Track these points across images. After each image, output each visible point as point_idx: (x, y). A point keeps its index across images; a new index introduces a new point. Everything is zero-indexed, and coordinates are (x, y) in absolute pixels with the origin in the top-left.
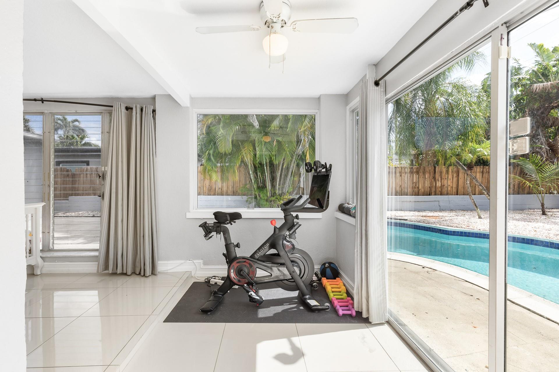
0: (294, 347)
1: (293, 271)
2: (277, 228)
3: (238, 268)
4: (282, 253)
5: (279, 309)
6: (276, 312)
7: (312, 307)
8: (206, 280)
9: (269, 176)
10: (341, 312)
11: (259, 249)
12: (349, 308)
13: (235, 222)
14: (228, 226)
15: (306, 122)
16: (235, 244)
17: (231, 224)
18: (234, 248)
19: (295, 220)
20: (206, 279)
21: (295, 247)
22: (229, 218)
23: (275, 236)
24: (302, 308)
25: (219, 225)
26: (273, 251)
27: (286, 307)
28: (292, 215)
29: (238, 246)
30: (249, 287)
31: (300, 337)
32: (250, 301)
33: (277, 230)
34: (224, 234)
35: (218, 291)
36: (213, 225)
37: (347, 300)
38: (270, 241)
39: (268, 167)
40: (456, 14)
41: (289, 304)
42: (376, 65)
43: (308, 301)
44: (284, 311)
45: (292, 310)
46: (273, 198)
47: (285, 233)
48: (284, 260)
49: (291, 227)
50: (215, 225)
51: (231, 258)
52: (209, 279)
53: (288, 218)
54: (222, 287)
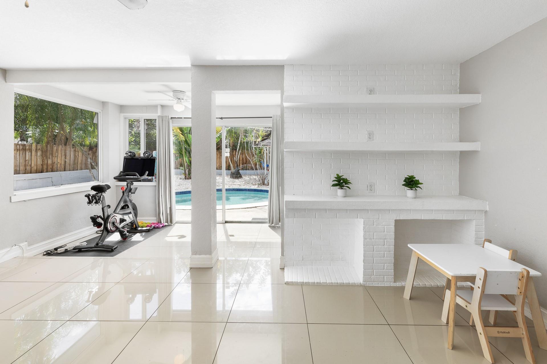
1: (134, 215)
4: (130, 206)
11: (118, 206)
12: (160, 224)
18: (107, 209)
33: (125, 193)
38: (123, 200)
42: (162, 106)
47: (128, 194)
48: (130, 210)
49: (130, 190)
50: (99, 195)
51: (106, 216)
52: (49, 252)
53: (129, 185)
54: (102, 238)
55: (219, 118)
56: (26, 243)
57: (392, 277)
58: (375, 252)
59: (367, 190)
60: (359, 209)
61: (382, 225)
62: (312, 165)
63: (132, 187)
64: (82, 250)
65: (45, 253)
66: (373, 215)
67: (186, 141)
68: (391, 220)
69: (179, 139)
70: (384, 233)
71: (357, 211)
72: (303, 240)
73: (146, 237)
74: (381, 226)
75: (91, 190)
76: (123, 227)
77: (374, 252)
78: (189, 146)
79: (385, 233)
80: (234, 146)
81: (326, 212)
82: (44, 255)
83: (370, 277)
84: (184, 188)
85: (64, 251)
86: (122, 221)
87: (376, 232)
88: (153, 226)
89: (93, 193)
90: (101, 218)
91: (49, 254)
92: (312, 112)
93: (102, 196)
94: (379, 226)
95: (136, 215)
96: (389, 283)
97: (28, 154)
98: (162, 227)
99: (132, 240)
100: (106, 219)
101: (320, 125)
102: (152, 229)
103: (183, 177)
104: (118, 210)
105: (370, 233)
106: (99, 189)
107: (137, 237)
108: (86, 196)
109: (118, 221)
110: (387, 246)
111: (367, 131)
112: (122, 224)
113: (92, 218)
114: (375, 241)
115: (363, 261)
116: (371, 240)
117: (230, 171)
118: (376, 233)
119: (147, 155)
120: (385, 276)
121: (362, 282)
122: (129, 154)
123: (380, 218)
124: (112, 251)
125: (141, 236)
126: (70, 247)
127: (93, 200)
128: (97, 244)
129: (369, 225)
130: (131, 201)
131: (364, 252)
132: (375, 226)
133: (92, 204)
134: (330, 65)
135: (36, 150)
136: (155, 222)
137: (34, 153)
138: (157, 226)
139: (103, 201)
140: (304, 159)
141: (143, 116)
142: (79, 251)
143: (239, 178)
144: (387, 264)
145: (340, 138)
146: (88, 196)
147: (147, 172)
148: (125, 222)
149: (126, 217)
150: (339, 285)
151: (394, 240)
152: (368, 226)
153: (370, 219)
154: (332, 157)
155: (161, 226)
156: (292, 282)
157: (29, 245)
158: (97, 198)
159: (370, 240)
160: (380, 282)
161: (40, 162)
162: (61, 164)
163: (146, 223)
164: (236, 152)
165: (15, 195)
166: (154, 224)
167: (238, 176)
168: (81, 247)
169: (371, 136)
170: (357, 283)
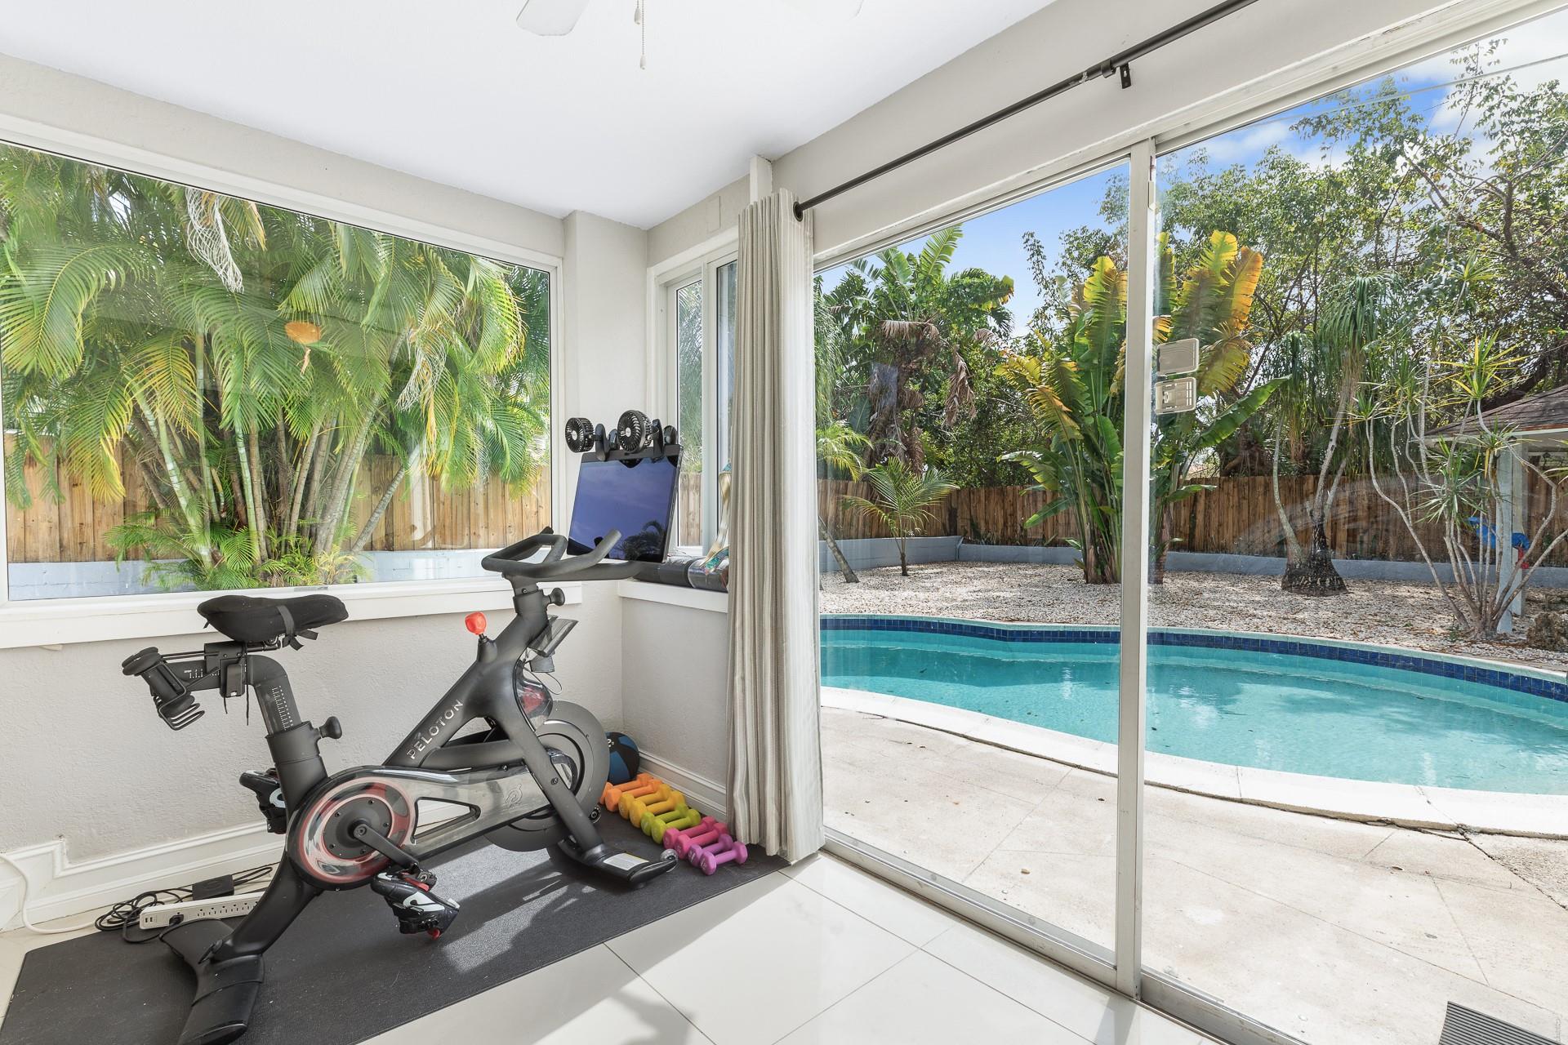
0: (646, 1012)
1: (553, 780)
2: (492, 642)
3: (339, 818)
4: (513, 726)
5: (519, 919)
6: (513, 933)
7: (630, 877)
8: (105, 924)
9: (257, 480)
10: (713, 862)
11: (424, 726)
12: (725, 843)
13: (314, 636)
14: (282, 656)
15: (437, 303)
16: (318, 723)
17: (297, 646)
18: (312, 741)
19: (552, 610)
20: (103, 918)
21: (554, 698)
22: (288, 619)
23: (486, 671)
24: (588, 889)
25: (233, 653)
26: (479, 725)
27: (536, 905)
28: (542, 591)
29: (331, 729)
30: (400, 877)
31: (644, 975)
32: (404, 929)
33: (491, 653)
34: (260, 693)
35: (234, 941)
36: (202, 658)
37: (703, 825)
38: (466, 693)
39: (255, 450)
40: (1077, 79)
41: (543, 894)
42: (777, 162)
43: (607, 861)
44: (538, 919)
45: (565, 905)
46: (277, 565)
56: (56, 847)
80: (1306, 455)
84: (1064, 615)
103: (1080, 573)
117: (1284, 561)
143: (1330, 592)
164: (1317, 479)
167: (1323, 582)
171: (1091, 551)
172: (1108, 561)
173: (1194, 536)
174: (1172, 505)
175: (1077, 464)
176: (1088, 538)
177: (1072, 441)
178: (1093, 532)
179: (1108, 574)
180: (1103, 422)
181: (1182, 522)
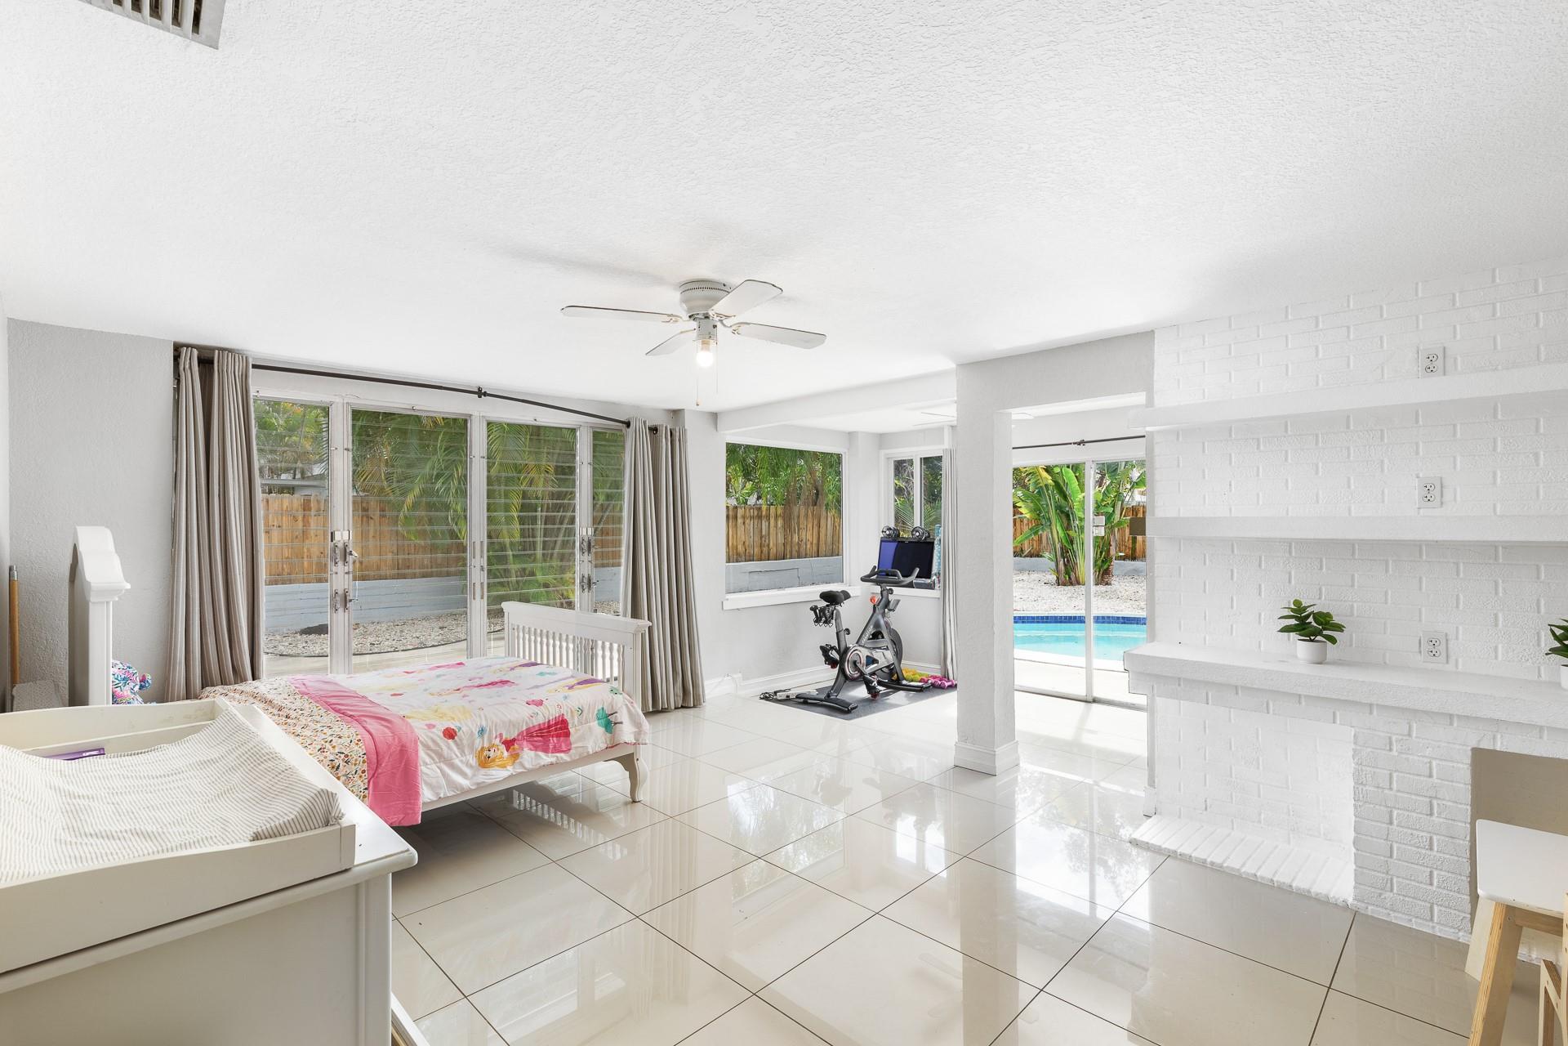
2: (876, 606)
23: (876, 615)
29: (848, 632)
33: (877, 609)
34: (836, 620)
47: (882, 611)
48: (886, 641)
49: (888, 602)
50: (831, 608)
51: (842, 650)
52: (767, 695)
53: (885, 593)
54: (837, 687)
55: (1074, 443)
56: (740, 675)
57: (1464, 915)
58: (1394, 827)
59: (1420, 652)
60: (1334, 697)
61: (1423, 757)
62: (1230, 573)
63: (891, 597)
64: (809, 701)
65: (762, 696)
66: (1390, 723)
67: (1057, 485)
68: (1458, 747)
69: (1040, 481)
70: (1430, 780)
71: (1336, 705)
72: (1205, 759)
73: (912, 700)
74: (1416, 758)
75: (819, 598)
76: (873, 674)
77: (1391, 827)
78: (1065, 497)
79: (1435, 780)
81: (1237, 693)
82: (761, 699)
83: (1380, 895)
84: (1046, 607)
85: (785, 698)
86: (871, 661)
87: (1399, 772)
88: (930, 681)
89: (824, 604)
90: (836, 650)
91: (766, 697)
92: (1230, 436)
93: (835, 612)
94: (1411, 757)
95: (898, 654)
96: (1453, 930)
97: (764, 524)
98: (950, 686)
99: (888, 701)
100: (844, 652)
101: (1255, 469)
102: (927, 688)
103: (1053, 578)
104: (864, 640)
105: (1375, 770)
106: (832, 598)
107: (899, 697)
108: (812, 609)
109: (864, 660)
110: (1441, 820)
111: (1418, 477)
112: (873, 667)
113: (822, 648)
114: (1396, 796)
115: (1354, 843)
116: (1380, 790)
118: (1397, 774)
119: (917, 534)
120: (1435, 907)
121: (1350, 900)
122: (888, 532)
123: (1414, 735)
124: (849, 712)
125: (906, 696)
126: (793, 693)
127: (821, 617)
128: (828, 696)
129: (1373, 748)
130: (887, 625)
131: (1357, 819)
132: (1395, 753)
133: (821, 624)
134: (1287, 307)
135: (776, 517)
136: (939, 675)
137: (772, 521)
138: (940, 683)
139: (838, 621)
140: (1207, 557)
141: (916, 452)
142: (804, 701)
144: (1443, 873)
145: (1320, 502)
146: (814, 609)
147: (918, 570)
148: (876, 665)
149: (877, 655)
150: (1276, 885)
151: (1469, 808)
152: (1369, 750)
153: (1375, 730)
154: (1293, 554)
155: (947, 684)
156: (1147, 843)
157: (745, 678)
158: (828, 614)
159: (1376, 790)
160: (1417, 917)
161: (781, 540)
162: (812, 544)
163: (921, 675)
165: (727, 600)
166: (935, 677)
168: (808, 697)
169: (1431, 492)
170: (1334, 897)
171: (1062, 562)
172: (1073, 569)
173: (1135, 549)
174: (1116, 529)
175: (1050, 499)
176: (1059, 553)
177: (1046, 486)
178: (1062, 548)
179: (1073, 579)
180: (1067, 472)
181: (1127, 539)
